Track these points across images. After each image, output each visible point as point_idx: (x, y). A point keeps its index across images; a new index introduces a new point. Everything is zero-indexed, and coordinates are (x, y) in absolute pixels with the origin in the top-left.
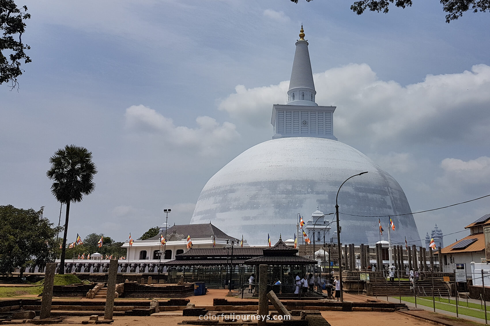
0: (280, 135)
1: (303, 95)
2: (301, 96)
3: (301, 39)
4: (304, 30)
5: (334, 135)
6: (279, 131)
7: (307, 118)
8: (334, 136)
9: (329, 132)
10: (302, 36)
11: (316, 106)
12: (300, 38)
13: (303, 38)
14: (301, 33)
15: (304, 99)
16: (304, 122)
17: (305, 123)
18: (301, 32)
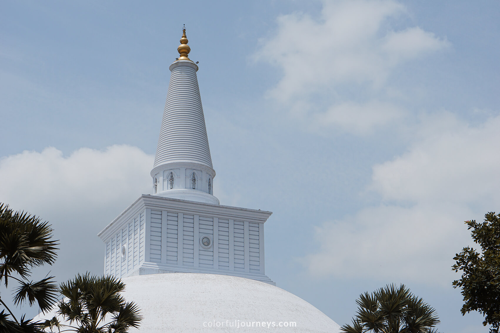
0: (154, 266)
1: (194, 180)
2: (189, 182)
3: (182, 58)
4: (188, 38)
5: (266, 274)
6: (153, 256)
7: (211, 232)
8: (267, 277)
9: (255, 267)
10: (185, 52)
11: (217, 204)
12: (181, 56)
13: (187, 56)
14: (183, 45)
15: (196, 187)
16: (205, 240)
17: (207, 242)
18: (182, 42)
